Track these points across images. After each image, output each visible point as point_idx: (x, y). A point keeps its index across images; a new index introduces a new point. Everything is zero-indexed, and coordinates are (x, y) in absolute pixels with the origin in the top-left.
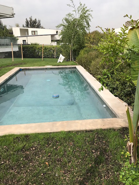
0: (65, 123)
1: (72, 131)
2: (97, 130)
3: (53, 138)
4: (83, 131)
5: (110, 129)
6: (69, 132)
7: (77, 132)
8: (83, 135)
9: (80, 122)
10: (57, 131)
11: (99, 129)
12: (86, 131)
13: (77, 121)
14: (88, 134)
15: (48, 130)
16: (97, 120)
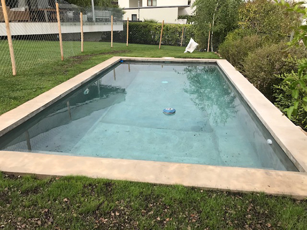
0: (185, 167)
1: (199, 189)
2: (253, 193)
3: (158, 196)
4: (222, 191)
5: (284, 197)
6: (193, 188)
7: (210, 192)
8: (222, 200)
9: (218, 169)
10: (168, 183)
11: (257, 193)
12: (229, 193)
13: (211, 167)
14: (232, 201)
15: (150, 179)
16: (252, 170)
